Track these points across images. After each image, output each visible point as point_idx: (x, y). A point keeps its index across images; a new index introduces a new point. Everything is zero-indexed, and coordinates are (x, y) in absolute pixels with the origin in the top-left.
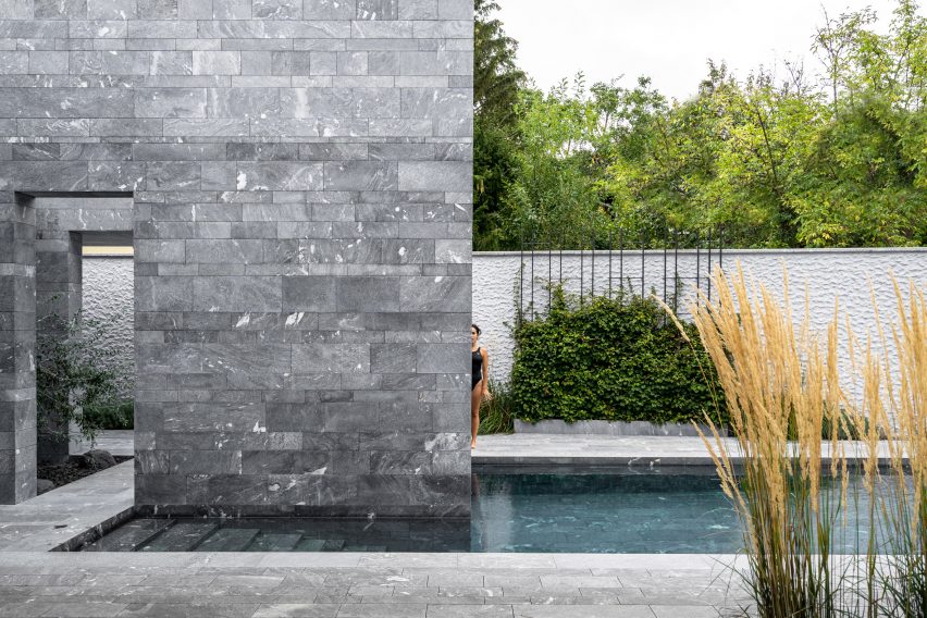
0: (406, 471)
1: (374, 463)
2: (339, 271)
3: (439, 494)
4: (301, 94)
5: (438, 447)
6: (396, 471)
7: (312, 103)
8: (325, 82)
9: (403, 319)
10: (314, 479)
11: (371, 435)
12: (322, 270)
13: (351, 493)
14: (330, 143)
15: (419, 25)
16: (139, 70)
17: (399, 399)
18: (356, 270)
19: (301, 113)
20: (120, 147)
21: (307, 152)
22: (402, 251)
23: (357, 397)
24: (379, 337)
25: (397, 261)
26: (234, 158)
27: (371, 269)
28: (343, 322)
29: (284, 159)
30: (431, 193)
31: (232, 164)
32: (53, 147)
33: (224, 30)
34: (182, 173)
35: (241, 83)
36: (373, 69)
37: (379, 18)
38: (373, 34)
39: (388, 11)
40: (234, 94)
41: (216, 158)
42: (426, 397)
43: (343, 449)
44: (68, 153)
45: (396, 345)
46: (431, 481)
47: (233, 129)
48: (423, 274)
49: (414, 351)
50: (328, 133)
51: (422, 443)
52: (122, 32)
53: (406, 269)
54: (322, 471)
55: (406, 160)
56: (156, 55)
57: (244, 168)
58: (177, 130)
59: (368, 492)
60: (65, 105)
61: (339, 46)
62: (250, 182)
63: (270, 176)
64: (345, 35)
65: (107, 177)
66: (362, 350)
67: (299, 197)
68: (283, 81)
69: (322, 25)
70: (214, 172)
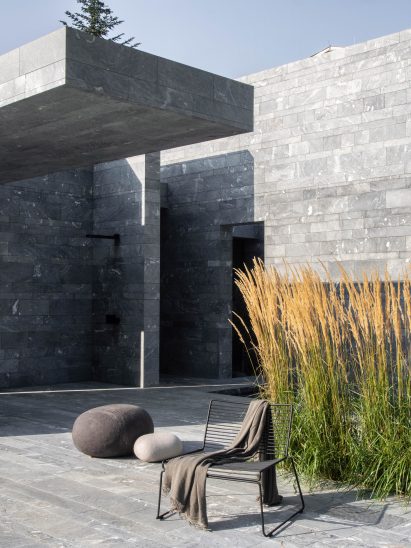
2: (356, 258)
4: (337, 158)
7: (342, 163)
8: (348, 150)
12: (347, 257)
14: (352, 184)
15: (396, 109)
16: (267, 158)
18: (364, 257)
19: (337, 169)
21: (340, 191)
22: (388, 244)
25: (386, 251)
26: (306, 199)
27: (372, 255)
29: (329, 196)
30: (403, 208)
31: (306, 202)
32: (234, 202)
33: (302, 130)
34: (284, 209)
35: (310, 157)
36: (373, 139)
37: (375, 109)
38: (372, 119)
39: (380, 104)
40: (307, 163)
41: (299, 200)
44: (239, 204)
47: (305, 182)
48: (399, 257)
50: (350, 179)
52: (260, 140)
53: (389, 255)
55: (390, 190)
56: (274, 149)
57: (312, 204)
58: (282, 187)
60: (238, 180)
61: (356, 129)
62: (314, 211)
63: (323, 206)
64: (359, 122)
67: (337, 216)
68: (329, 153)
69: (347, 118)
70: (298, 207)
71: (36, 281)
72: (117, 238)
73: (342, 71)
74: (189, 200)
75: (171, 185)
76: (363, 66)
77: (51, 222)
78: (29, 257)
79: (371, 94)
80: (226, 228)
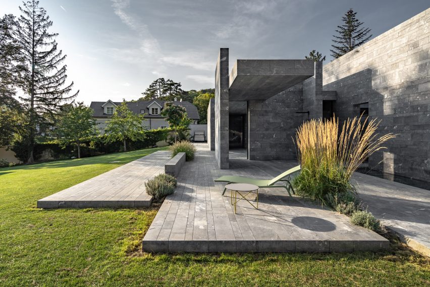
0: (419, 168)
1: (412, 165)
2: (405, 115)
3: (428, 176)
4: (397, 73)
5: (428, 162)
6: (417, 167)
7: (399, 75)
8: (402, 69)
9: (419, 127)
10: (399, 166)
11: (411, 157)
12: (401, 115)
13: (407, 171)
14: (403, 83)
17: (418, 148)
18: (408, 115)
19: (397, 78)
20: (367, 93)
22: (419, 108)
23: (409, 147)
24: (413, 132)
25: (418, 111)
27: (412, 114)
28: (405, 128)
30: (426, 91)
31: (384, 93)
32: (358, 95)
34: (376, 97)
35: (386, 74)
37: (414, 48)
38: (413, 53)
39: (416, 46)
40: (385, 77)
41: (381, 92)
42: (425, 148)
43: (405, 160)
45: (418, 134)
46: (426, 171)
47: (384, 85)
48: (424, 114)
49: (422, 135)
50: (402, 81)
51: (424, 160)
53: (419, 113)
54: (401, 165)
55: (420, 84)
57: (387, 93)
58: (375, 87)
59: (411, 172)
60: (359, 87)
61: (405, 59)
62: (387, 96)
63: (391, 94)
64: (406, 55)
65: (365, 100)
66: (409, 135)
67: (396, 98)
68: (394, 71)
69: (402, 55)
71: (282, 127)
72: (308, 112)
73: (400, 35)
74: (343, 96)
75: (337, 91)
76: (409, 30)
77: (287, 109)
78: (279, 120)
79: (412, 42)
80: (355, 106)
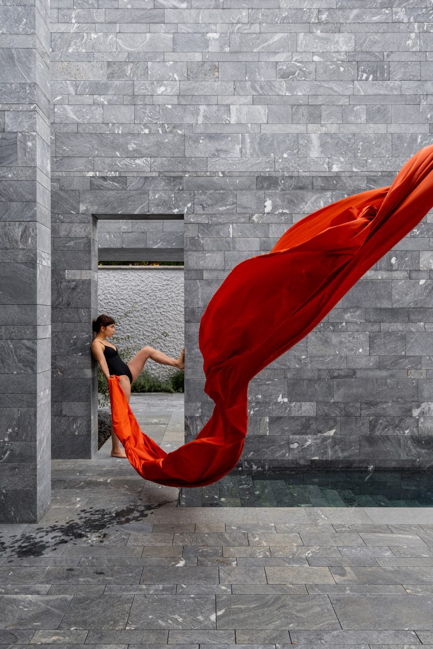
0: (398, 433)
1: (373, 426)
3: (423, 451)
4: (314, 138)
5: (422, 414)
6: (390, 432)
7: (323, 145)
8: (333, 129)
9: (394, 313)
10: (325, 439)
11: (370, 404)
13: (355, 450)
14: (337, 176)
15: (406, 85)
16: (189, 120)
17: (392, 376)
19: (315, 153)
20: (174, 180)
21: (319, 183)
22: (393, 260)
23: (359, 374)
24: (376, 328)
25: (390, 268)
26: (262, 188)
27: (369, 274)
28: (347, 316)
29: (301, 188)
31: (261, 193)
32: (122, 180)
33: (254, 89)
34: (222, 200)
35: (268, 130)
36: (370, 119)
37: (375, 79)
38: (370, 92)
39: (382, 74)
40: (263, 138)
41: (249, 189)
42: (414, 374)
43: (348, 415)
44: (133, 184)
45: (389, 334)
46: (418, 440)
47: (262, 166)
48: (410, 278)
49: (403, 338)
50: (335, 168)
51: (410, 410)
52: (176, 90)
53: (397, 275)
54: (332, 433)
56: (202, 108)
57: (270, 196)
58: (218, 166)
59: (368, 449)
60: (131, 147)
61: (344, 101)
62: (275, 207)
63: (291, 202)
64: (348, 93)
65: (164, 203)
66: (363, 338)
68: (301, 128)
69: (331, 84)
70: (247, 199)
73: (324, 17)
76: (357, 16)
79: (368, 58)
